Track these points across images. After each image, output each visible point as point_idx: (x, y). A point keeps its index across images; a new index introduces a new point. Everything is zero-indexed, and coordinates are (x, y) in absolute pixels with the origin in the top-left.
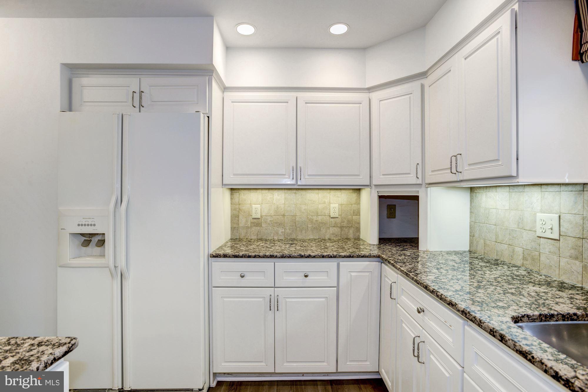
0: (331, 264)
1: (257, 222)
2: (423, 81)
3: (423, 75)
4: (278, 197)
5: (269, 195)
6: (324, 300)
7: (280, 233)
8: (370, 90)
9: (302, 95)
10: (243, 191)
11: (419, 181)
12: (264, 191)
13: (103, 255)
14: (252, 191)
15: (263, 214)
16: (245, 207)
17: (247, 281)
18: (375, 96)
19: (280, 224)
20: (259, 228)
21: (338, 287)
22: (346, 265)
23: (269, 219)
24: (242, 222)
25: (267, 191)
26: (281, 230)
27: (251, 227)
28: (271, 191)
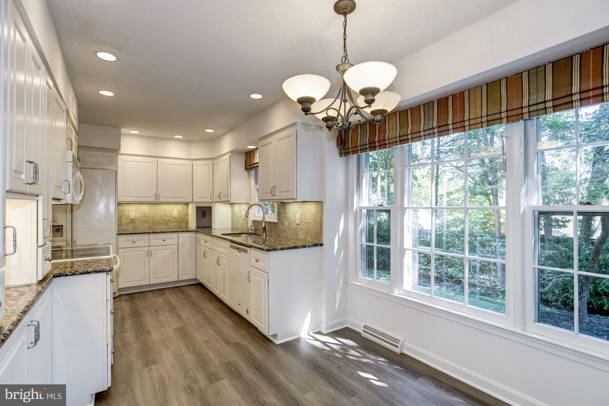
0: (175, 235)
1: (133, 221)
2: (214, 161)
3: (214, 159)
4: (145, 208)
5: (139, 207)
6: (172, 250)
7: (146, 226)
8: (193, 160)
9: (159, 160)
10: (124, 205)
11: (212, 201)
12: (137, 205)
13: (62, 236)
14: (129, 205)
15: (136, 217)
16: (126, 213)
17: (137, 244)
18: (195, 163)
19: (146, 222)
20: (134, 224)
21: (178, 244)
22: (182, 235)
23: (140, 219)
24: (124, 221)
25: (139, 205)
26: (146, 225)
27: (129, 223)
28: (141, 205)
